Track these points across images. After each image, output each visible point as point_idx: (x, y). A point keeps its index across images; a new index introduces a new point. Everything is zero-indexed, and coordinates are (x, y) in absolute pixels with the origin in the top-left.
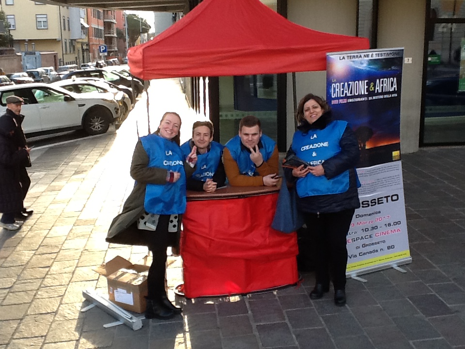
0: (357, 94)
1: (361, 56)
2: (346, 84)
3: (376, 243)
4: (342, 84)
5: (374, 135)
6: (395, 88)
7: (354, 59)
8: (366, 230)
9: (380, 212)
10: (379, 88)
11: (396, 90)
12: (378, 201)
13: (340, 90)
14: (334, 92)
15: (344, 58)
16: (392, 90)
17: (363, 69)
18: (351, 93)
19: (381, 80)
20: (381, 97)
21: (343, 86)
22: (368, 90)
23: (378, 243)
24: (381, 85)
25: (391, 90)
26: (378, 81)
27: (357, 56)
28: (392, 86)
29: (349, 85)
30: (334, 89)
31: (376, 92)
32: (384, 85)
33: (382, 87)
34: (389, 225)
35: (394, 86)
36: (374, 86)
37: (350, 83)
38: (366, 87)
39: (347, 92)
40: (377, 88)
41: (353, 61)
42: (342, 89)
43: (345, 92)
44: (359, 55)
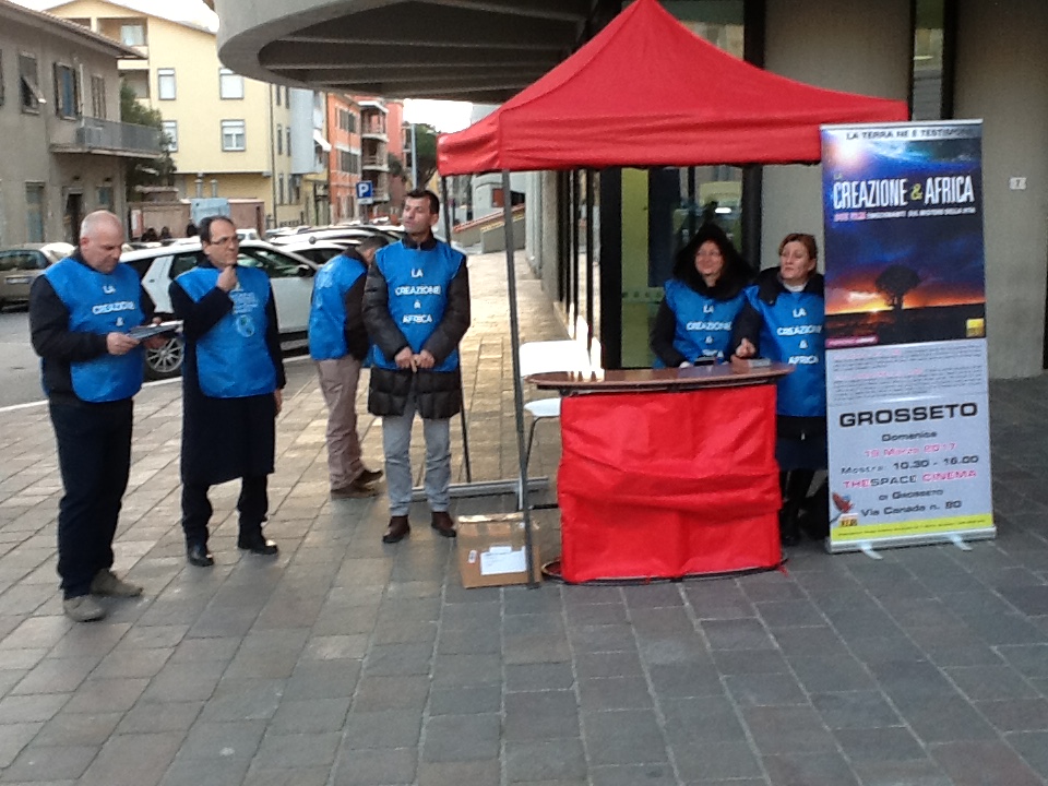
0: (885, 205)
1: (890, 134)
2: (863, 184)
3: (923, 494)
4: (855, 184)
5: (923, 284)
6: (968, 198)
7: (877, 139)
8: (905, 465)
9: (934, 434)
10: (932, 195)
11: (972, 199)
12: (932, 413)
13: (851, 194)
14: (840, 199)
15: (855, 136)
16: (963, 199)
17: (898, 157)
18: (874, 201)
19: (937, 180)
20: (939, 212)
21: (858, 188)
22: (907, 197)
23: (928, 493)
24: (938, 190)
25: (960, 201)
26: (930, 181)
27: (883, 134)
28: (962, 192)
29: (869, 187)
30: (840, 193)
31: (926, 202)
32: (944, 190)
33: (940, 193)
34: (954, 461)
35: (965, 194)
36: (923, 190)
37: (872, 182)
38: (903, 192)
39: (865, 198)
40: (928, 196)
41: (876, 143)
42: (855, 194)
43: (861, 200)
44: (887, 131)
